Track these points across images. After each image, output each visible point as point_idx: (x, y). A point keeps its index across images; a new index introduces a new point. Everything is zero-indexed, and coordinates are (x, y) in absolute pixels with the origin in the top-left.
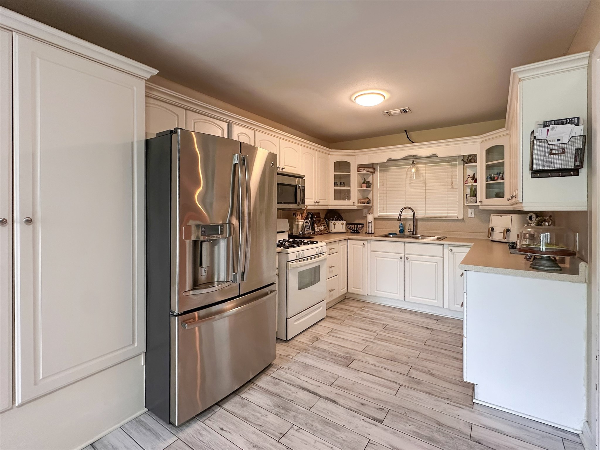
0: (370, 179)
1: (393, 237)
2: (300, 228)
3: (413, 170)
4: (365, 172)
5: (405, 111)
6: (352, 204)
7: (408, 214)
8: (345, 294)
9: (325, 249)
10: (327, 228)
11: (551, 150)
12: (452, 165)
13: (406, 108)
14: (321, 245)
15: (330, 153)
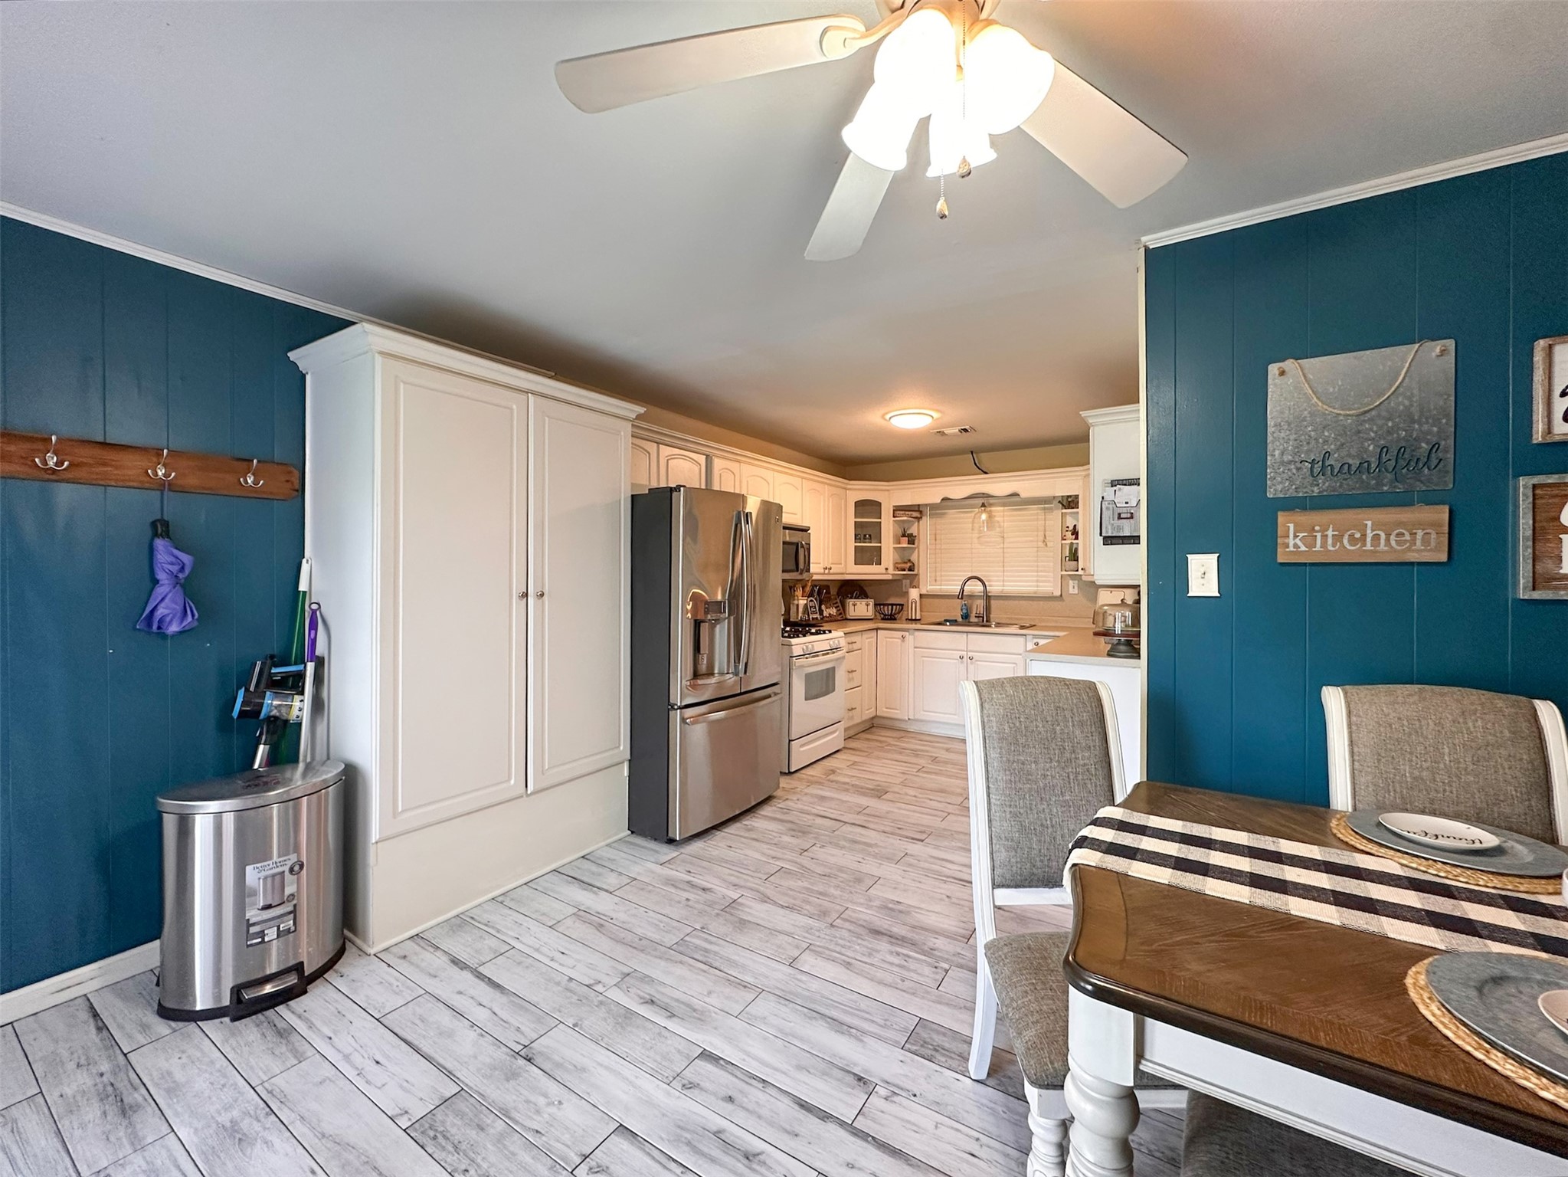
0: (913, 530)
1: (951, 625)
2: (801, 610)
3: (984, 516)
4: (905, 518)
5: (965, 430)
6: (884, 571)
7: (975, 587)
8: (873, 718)
9: (843, 642)
10: (842, 611)
11: (1119, 514)
12: (1044, 509)
13: (967, 427)
14: (836, 636)
15: (849, 487)
